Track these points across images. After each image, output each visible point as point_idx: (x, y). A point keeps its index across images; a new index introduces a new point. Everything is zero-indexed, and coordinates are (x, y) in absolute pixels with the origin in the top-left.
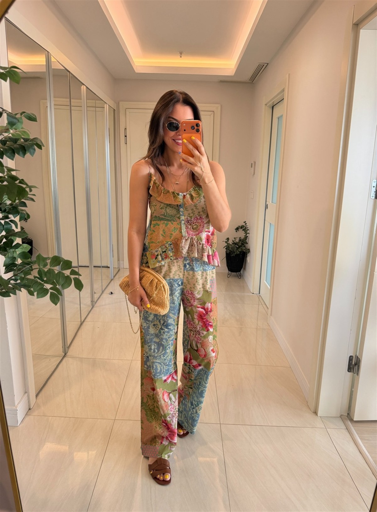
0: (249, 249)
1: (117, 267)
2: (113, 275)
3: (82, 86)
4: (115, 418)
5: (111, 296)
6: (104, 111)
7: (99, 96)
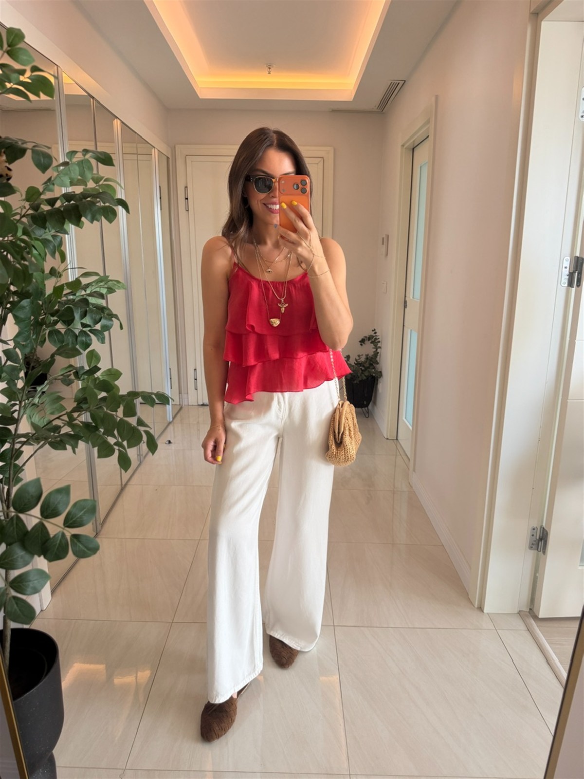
0: (381, 372)
1: (178, 404)
2: (172, 415)
3: (114, 120)
4: (173, 620)
5: (168, 446)
6: (150, 160)
7: (143, 137)
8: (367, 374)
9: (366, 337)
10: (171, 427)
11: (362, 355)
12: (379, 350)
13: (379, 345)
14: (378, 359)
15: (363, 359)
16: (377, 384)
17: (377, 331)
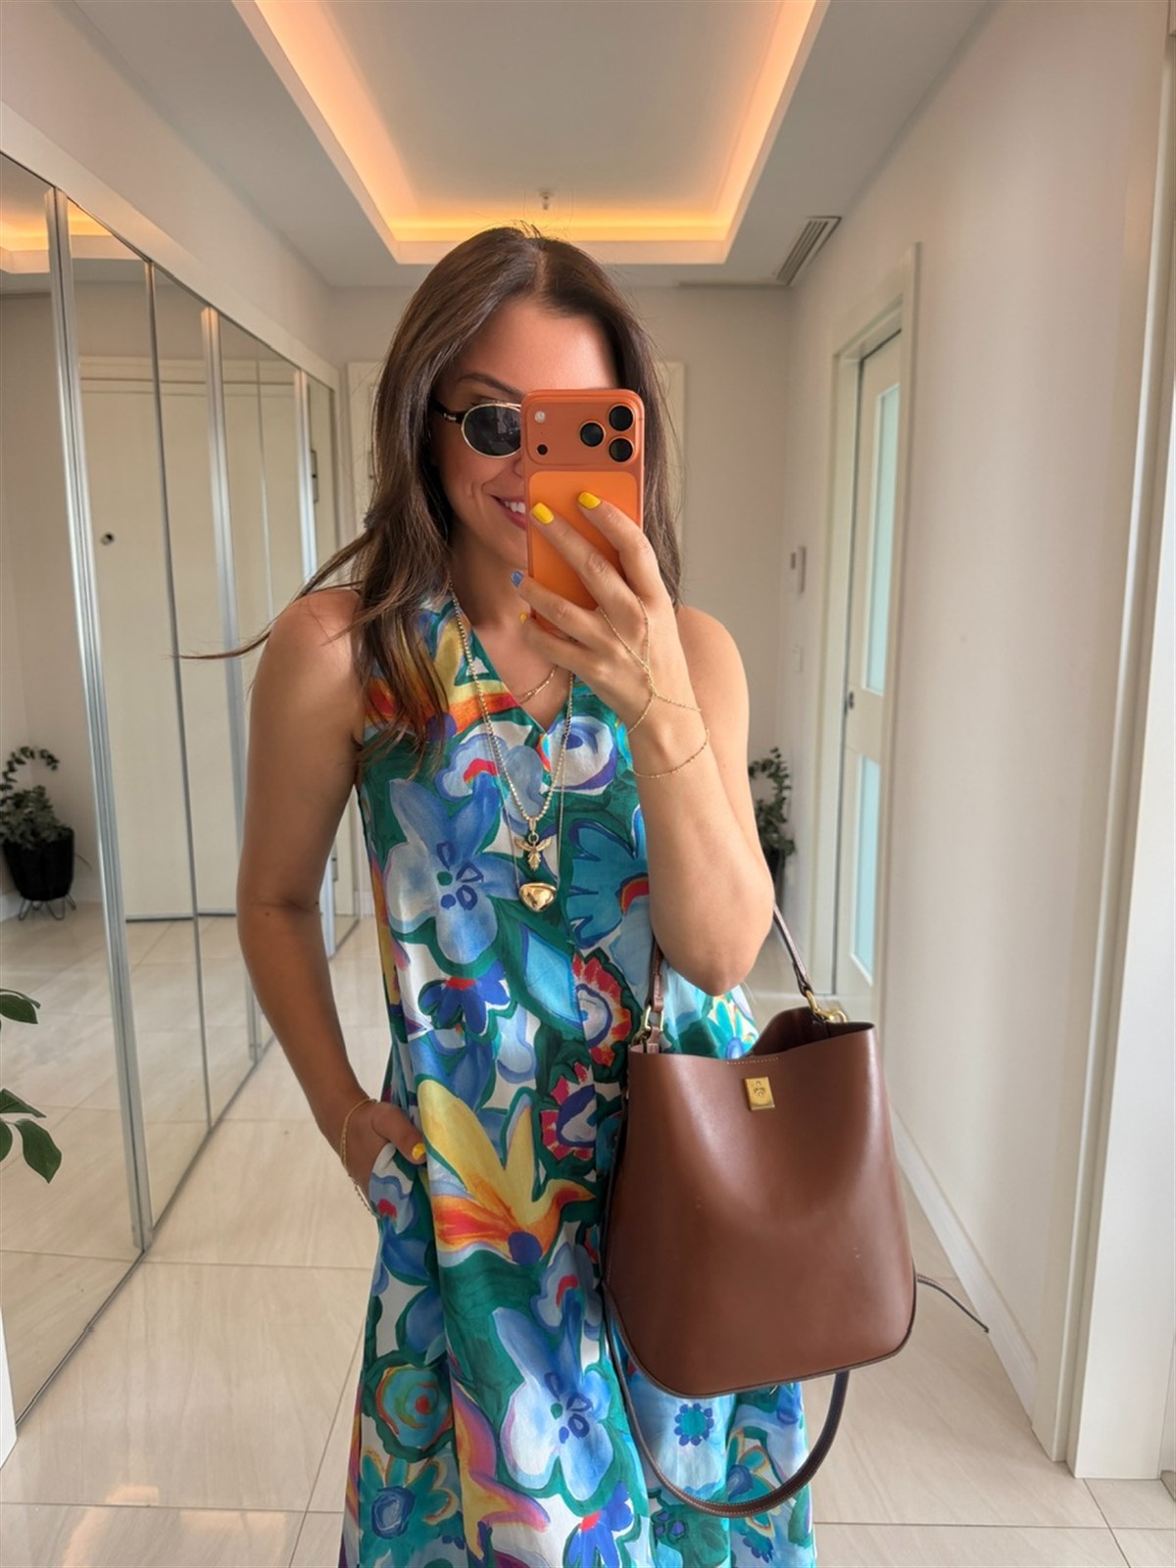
0: (792, 842)
1: (350, 912)
2: (335, 941)
3: (202, 309)
4: (308, 1507)
6: (292, 397)
7: (274, 347)
9: (757, 763)
12: (786, 793)
13: (787, 782)
14: (784, 811)
16: (783, 866)
17: (781, 751)
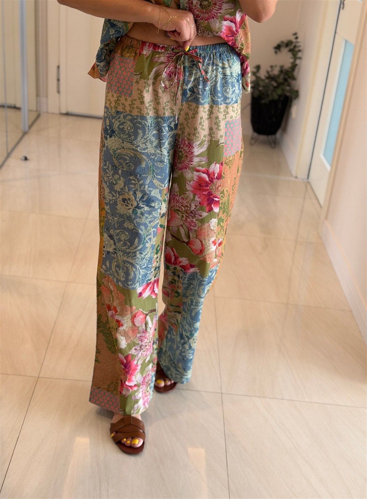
0: (297, 92)
1: (35, 110)
2: (28, 123)
5: (24, 163)
8: (279, 92)
9: (283, 42)
10: (26, 138)
11: (276, 66)
12: (298, 62)
13: (299, 55)
14: (295, 73)
15: (276, 72)
16: (290, 106)
17: (298, 35)
